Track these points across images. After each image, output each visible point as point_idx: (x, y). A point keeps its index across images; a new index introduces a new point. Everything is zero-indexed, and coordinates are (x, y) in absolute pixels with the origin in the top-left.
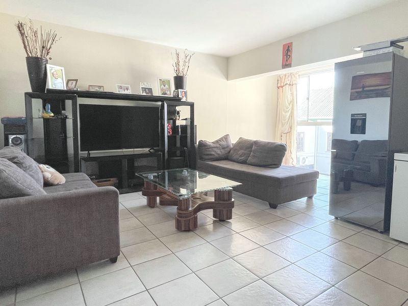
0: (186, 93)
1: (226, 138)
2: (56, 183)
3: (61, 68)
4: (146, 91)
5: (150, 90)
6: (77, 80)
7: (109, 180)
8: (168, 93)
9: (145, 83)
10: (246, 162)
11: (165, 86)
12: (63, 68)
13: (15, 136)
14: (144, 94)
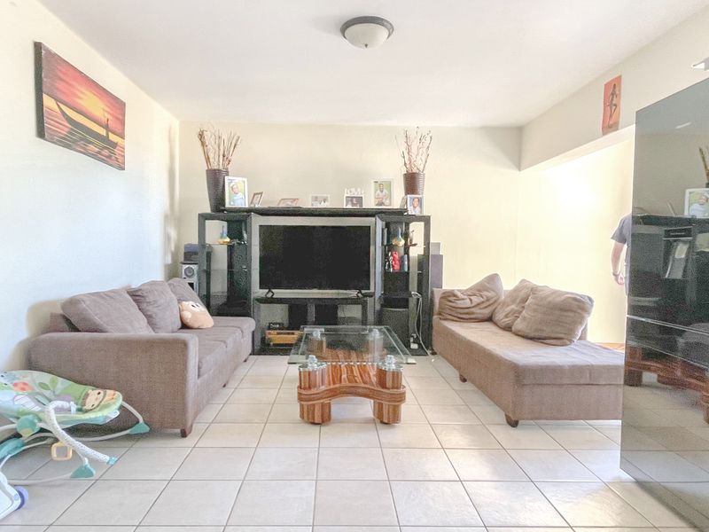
0: (420, 200)
1: (493, 279)
2: (196, 326)
3: (244, 179)
4: (352, 201)
5: (360, 199)
6: (261, 194)
7: (293, 334)
8: (387, 202)
9: (353, 190)
10: (511, 328)
11: (382, 191)
12: (245, 180)
13: (187, 266)
14: (350, 206)
